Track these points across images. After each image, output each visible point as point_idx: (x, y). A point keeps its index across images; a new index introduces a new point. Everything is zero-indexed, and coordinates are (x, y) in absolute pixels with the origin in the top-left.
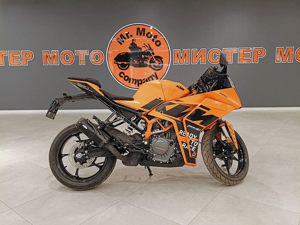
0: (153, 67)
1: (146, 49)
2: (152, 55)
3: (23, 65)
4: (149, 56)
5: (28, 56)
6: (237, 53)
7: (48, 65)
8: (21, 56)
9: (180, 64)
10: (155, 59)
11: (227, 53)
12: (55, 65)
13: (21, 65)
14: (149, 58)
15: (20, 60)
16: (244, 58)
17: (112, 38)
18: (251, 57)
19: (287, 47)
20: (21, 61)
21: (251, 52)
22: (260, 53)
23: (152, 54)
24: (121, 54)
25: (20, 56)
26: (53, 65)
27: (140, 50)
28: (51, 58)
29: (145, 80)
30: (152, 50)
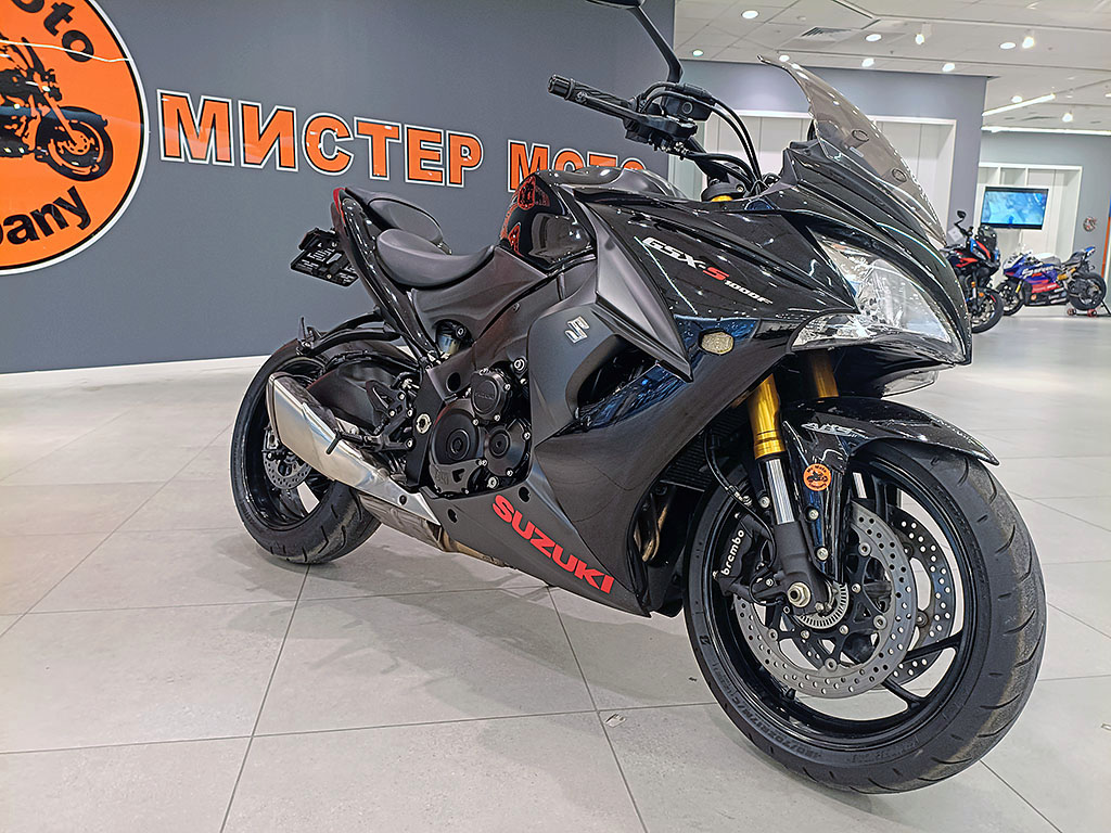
0: (60, 161)
1: (12, 66)
2: (51, 101)
4: (31, 100)
6: (400, 141)
9: (190, 160)
11: (370, 138)
18: (444, 166)
19: (534, 145)
21: (442, 145)
23: (46, 95)
29: (19, 223)
30: (48, 73)
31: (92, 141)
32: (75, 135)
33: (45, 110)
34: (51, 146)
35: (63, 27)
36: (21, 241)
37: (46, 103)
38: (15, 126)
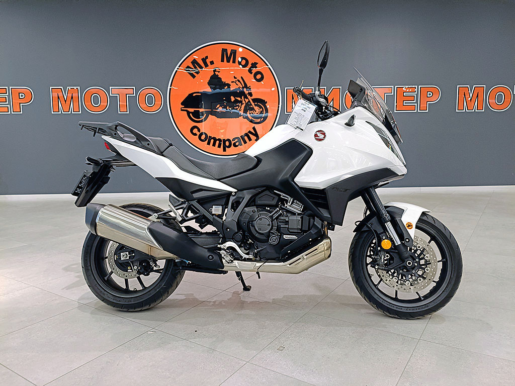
0: (251, 118)
1: (237, 87)
2: (249, 97)
3: (12, 113)
4: (243, 98)
5: (22, 96)
6: (393, 94)
7: (60, 113)
8: (9, 96)
10: (253, 104)
12: (73, 113)
13: (9, 113)
14: (244, 102)
15: (7, 103)
16: (405, 103)
17: (177, 67)
18: (417, 102)
19: (474, 86)
20: (9, 106)
21: (416, 93)
22: (430, 94)
23: (248, 95)
24: (194, 95)
25: (7, 96)
26: (70, 113)
27: (227, 87)
28: (66, 101)
29: (236, 140)
30: (248, 88)
31: (261, 109)
32: (256, 108)
33: (247, 100)
34: (248, 113)
35: (254, 70)
36: (237, 146)
37: (247, 98)
38: (237, 107)
